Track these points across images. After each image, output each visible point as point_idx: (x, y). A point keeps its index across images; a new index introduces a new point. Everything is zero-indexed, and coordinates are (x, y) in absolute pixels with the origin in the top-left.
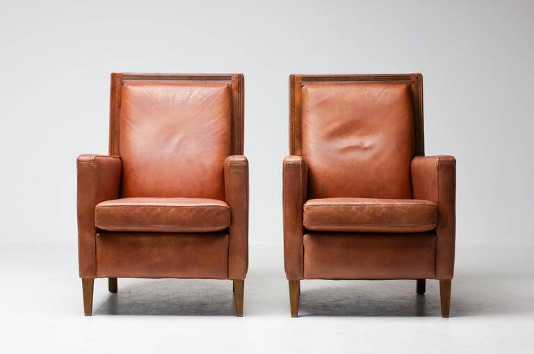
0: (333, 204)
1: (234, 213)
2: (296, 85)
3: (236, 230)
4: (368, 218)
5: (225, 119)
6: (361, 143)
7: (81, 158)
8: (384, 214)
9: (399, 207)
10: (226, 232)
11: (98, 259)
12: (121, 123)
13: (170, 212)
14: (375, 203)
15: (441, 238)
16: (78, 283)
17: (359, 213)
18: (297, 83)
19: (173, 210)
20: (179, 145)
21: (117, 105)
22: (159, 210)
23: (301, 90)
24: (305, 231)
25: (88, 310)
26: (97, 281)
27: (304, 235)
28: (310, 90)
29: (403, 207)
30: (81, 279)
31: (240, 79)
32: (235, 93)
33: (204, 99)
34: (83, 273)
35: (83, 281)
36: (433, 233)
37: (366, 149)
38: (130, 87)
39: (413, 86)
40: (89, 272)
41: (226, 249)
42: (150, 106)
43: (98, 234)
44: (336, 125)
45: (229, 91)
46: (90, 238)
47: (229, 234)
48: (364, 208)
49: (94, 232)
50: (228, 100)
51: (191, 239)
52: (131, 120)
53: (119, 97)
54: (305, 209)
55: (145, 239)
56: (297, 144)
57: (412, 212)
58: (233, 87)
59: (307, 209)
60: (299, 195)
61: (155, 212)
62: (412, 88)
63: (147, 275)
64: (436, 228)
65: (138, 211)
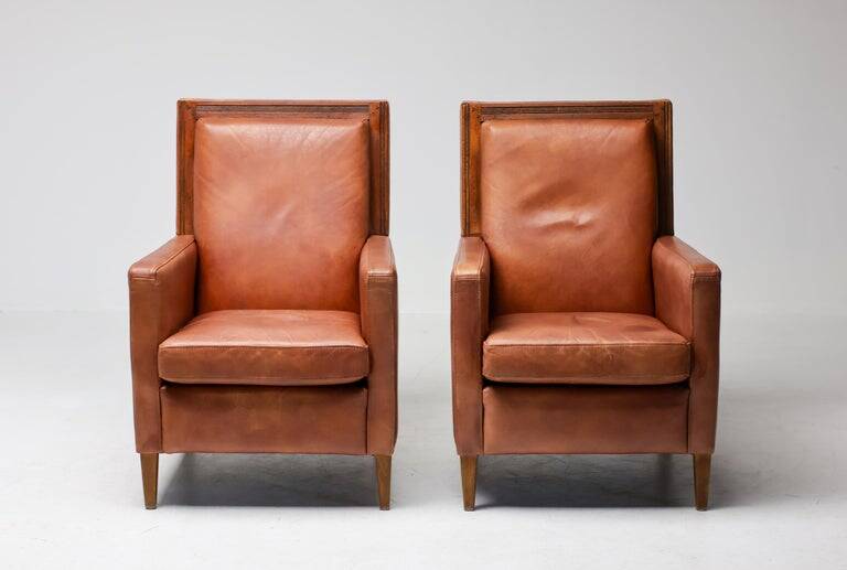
0: (528, 342)
1: (375, 356)
2: (472, 120)
3: (377, 380)
4: (583, 364)
5: (359, 178)
6: (574, 217)
7: (135, 270)
8: (607, 359)
9: (632, 348)
10: (363, 384)
11: (164, 426)
12: (195, 185)
13: (275, 356)
14: (594, 342)
15: (697, 393)
16: (135, 460)
17: (570, 358)
18: (474, 116)
19: (280, 353)
20: (289, 220)
21: (188, 154)
22: (259, 353)
23: (480, 128)
24: (486, 383)
25: (151, 503)
26: (163, 457)
27: (484, 387)
28: (494, 130)
29: (637, 348)
30: (139, 455)
31: (383, 109)
32: (375, 133)
33: (327, 147)
34: (142, 446)
35: (142, 458)
36: (684, 385)
37: (581, 228)
38: (209, 127)
39: (657, 122)
40: (150, 444)
41: (364, 411)
42: (240, 159)
43: (163, 388)
44: (534, 188)
45: (367, 131)
46: (151, 393)
47: (367, 387)
48: (578, 349)
49: (157, 384)
50: (365, 148)
51: (309, 397)
52: (211, 181)
53: (191, 142)
54: (485, 351)
55: (236, 396)
56: (473, 215)
57: (652, 354)
58: (372, 123)
59: (489, 351)
60: (475, 329)
61: (253, 357)
62: (655, 123)
63: (240, 449)
64: (688, 378)
65: (224, 355)
